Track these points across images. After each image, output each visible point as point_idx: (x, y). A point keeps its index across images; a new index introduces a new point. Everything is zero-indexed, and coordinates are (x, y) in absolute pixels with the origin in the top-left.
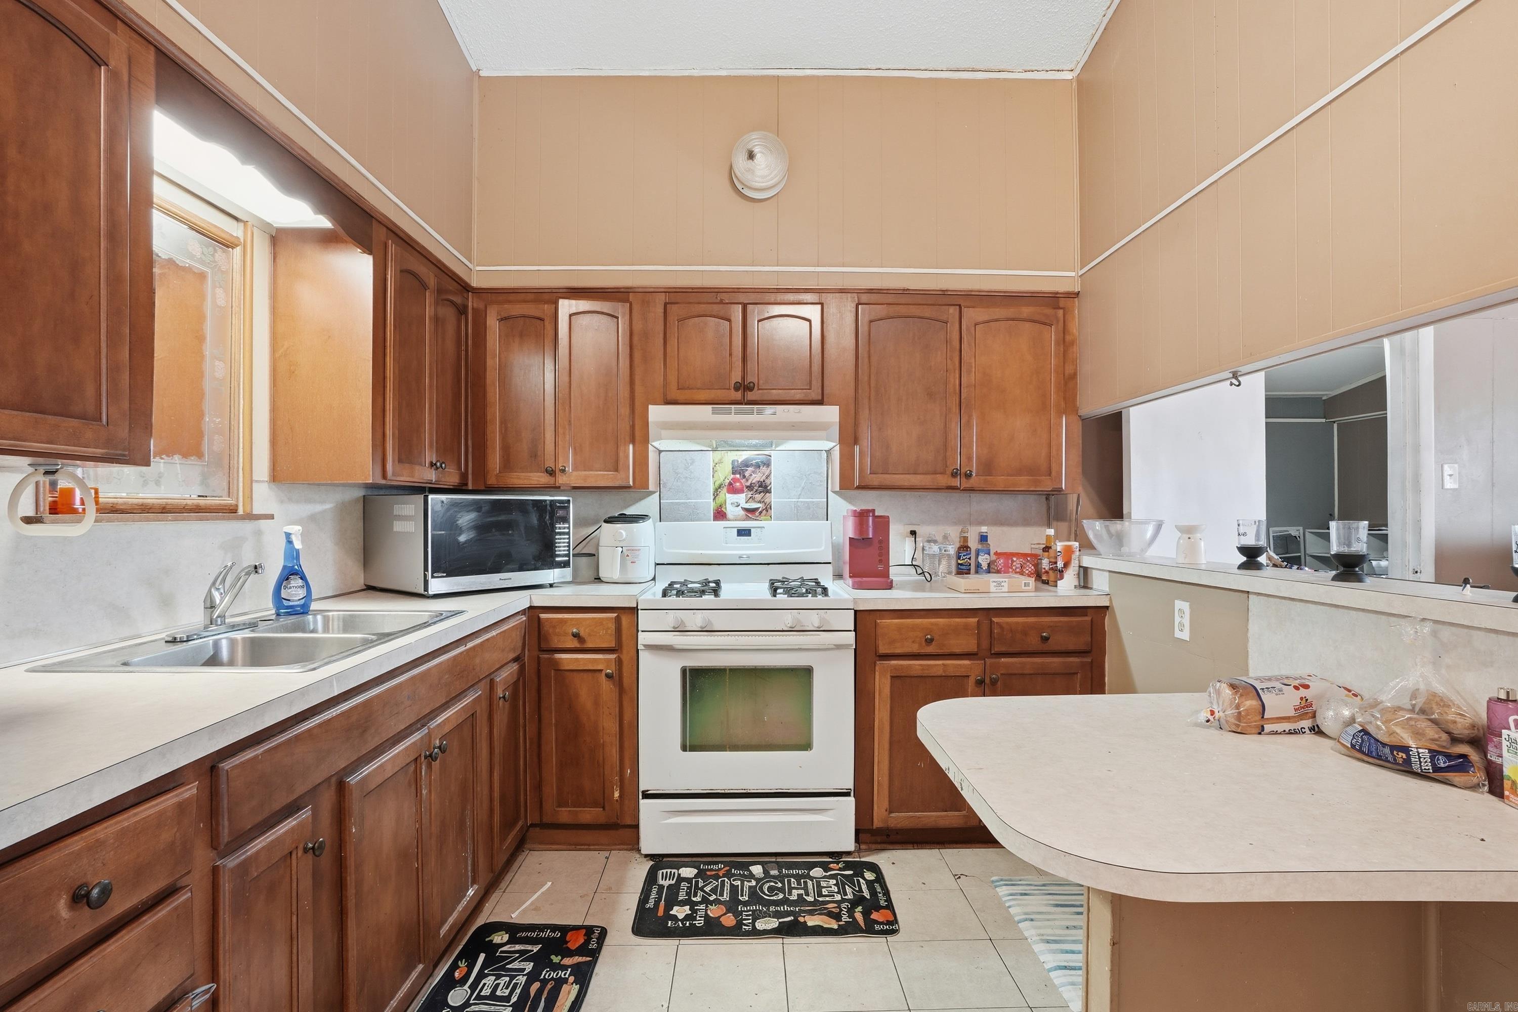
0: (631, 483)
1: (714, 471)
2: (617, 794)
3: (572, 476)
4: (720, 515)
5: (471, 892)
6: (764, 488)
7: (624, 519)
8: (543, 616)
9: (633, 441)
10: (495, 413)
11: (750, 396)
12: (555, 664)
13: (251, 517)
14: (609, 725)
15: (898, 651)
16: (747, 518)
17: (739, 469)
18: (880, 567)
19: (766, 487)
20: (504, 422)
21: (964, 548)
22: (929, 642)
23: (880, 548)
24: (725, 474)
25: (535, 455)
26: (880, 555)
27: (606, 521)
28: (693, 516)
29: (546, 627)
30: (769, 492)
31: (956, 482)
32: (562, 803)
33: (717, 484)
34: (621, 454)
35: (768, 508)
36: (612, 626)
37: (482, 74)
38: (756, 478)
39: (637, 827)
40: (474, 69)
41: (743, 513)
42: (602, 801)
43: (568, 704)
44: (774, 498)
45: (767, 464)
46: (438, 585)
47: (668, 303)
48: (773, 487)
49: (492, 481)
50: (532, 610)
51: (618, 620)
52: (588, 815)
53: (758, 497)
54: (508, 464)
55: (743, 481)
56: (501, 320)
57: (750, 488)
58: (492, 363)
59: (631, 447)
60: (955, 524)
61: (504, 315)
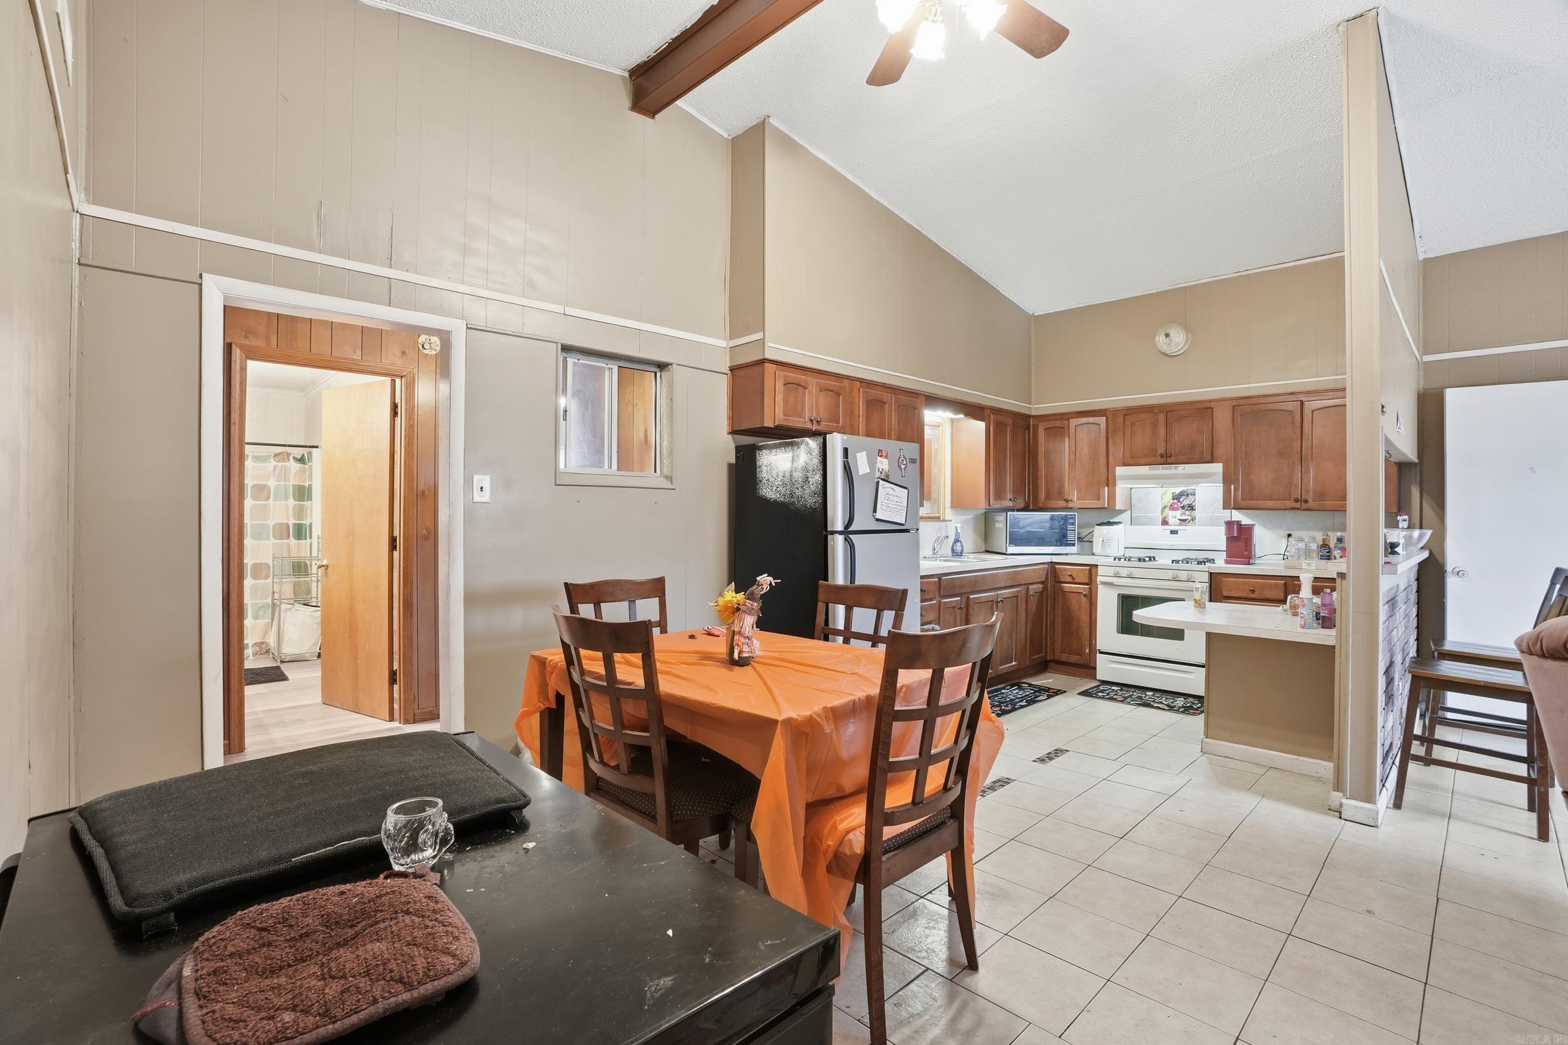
0: (1106, 506)
1: (1162, 499)
2: (1087, 651)
3: (1076, 502)
4: (1165, 522)
5: (1014, 663)
6: (1191, 508)
7: (1109, 523)
8: (1056, 566)
9: (1108, 485)
10: (1042, 473)
11: (1169, 460)
12: (1062, 588)
13: (944, 521)
14: (1085, 618)
15: (1234, 595)
16: (1181, 525)
17: (1177, 497)
18: (1246, 553)
19: (1192, 507)
20: (1046, 477)
21: (1325, 545)
22: (1253, 591)
23: (1246, 542)
24: (1168, 499)
25: (1060, 493)
26: (1246, 546)
27: (1097, 525)
28: (1150, 522)
29: (1058, 571)
30: (1195, 510)
31: (1298, 505)
32: (1063, 652)
33: (1163, 506)
34: (1101, 492)
35: (1193, 519)
36: (1087, 572)
37: (1035, 315)
38: (1186, 502)
39: (1095, 668)
40: (1031, 313)
41: (1178, 521)
42: (1080, 653)
43: (1067, 608)
44: (1196, 513)
45: (1194, 494)
46: (1012, 549)
47: (1127, 415)
48: (1197, 507)
49: (1041, 505)
50: (1052, 563)
51: (1090, 571)
52: (1074, 659)
53: (1188, 513)
54: (1048, 497)
55: (1179, 504)
56: (1045, 430)
57: (1183, 507)
58: (1041, 450)
59: (1106, 488)
60: (1321, 530)
61: (1046, 427)
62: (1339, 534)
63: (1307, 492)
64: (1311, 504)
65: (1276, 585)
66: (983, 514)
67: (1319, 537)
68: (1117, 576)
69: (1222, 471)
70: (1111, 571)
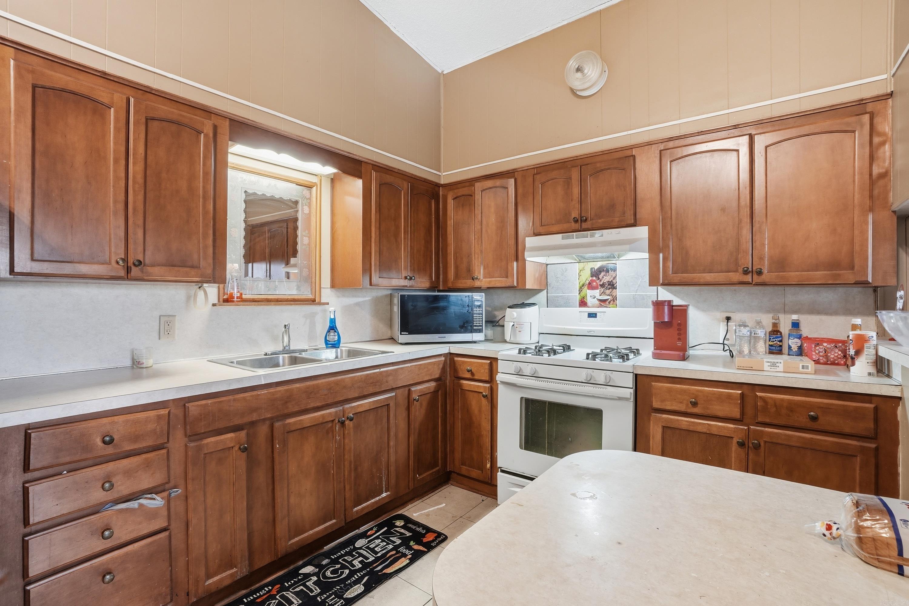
0: (515, 284)
1: (580, 276)
2: (488, 465)
3: (483, 281)
4: (583, 303)
5: (384, 495)
6: (612, 286)
7: (523, 305)
8: (456, 359)
9: (517, 260)
10: (451, 249)
11: (584, 225)
12: (460, 385)
13: (320, 304)
14: (486, 426)
15: (668, 408)
16: (601, 306)
17: (596, 273)
18: (679, 344)
19: (613, 285)
20: (455, 253)
21: (775, 332)
22: (695, 404)
23: (679, 330)
24: (586, 276)
25: (469, 270)
26: (679, 334)
27: (509, 307)
28: (567, 304)
29: (457, 365)
30: (615, 288)
31: (748, 278)
32: (463, 464)
33: (581, 284)
34: (509, 268)
35: (614, 299)
36: (487, 367)
37: (445, 73)
38: (606, 279)
39: (497, 486)
40: (440, 71)
41: (597, 302)
42: (481, 467)
43: (466, 409)
44: (619, 293)
45: (615, 270)
46: (404, 338)
47: (537, 174)
48: (618, 285)
49: (450, 285)
50: (451, 355)
51: (491, 364)
52: (475, 473)
53: (608, 292)
54: (457, 276)
55: (598, 281)
56: (454, 199)
57: (602, 286)
58: (450, 223)
59: (515, 264)
60: (768, 312)
61: (455, 196)
62: (795, 317)
63: (761, 259)
64: (766, 276)
65: (729, 396)
66: (386, 296)
67: (767, 320)
68: (519, 374)
69: (648, 236)
70: (512, 367)
